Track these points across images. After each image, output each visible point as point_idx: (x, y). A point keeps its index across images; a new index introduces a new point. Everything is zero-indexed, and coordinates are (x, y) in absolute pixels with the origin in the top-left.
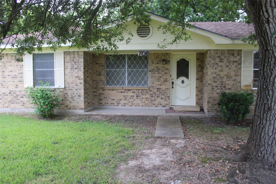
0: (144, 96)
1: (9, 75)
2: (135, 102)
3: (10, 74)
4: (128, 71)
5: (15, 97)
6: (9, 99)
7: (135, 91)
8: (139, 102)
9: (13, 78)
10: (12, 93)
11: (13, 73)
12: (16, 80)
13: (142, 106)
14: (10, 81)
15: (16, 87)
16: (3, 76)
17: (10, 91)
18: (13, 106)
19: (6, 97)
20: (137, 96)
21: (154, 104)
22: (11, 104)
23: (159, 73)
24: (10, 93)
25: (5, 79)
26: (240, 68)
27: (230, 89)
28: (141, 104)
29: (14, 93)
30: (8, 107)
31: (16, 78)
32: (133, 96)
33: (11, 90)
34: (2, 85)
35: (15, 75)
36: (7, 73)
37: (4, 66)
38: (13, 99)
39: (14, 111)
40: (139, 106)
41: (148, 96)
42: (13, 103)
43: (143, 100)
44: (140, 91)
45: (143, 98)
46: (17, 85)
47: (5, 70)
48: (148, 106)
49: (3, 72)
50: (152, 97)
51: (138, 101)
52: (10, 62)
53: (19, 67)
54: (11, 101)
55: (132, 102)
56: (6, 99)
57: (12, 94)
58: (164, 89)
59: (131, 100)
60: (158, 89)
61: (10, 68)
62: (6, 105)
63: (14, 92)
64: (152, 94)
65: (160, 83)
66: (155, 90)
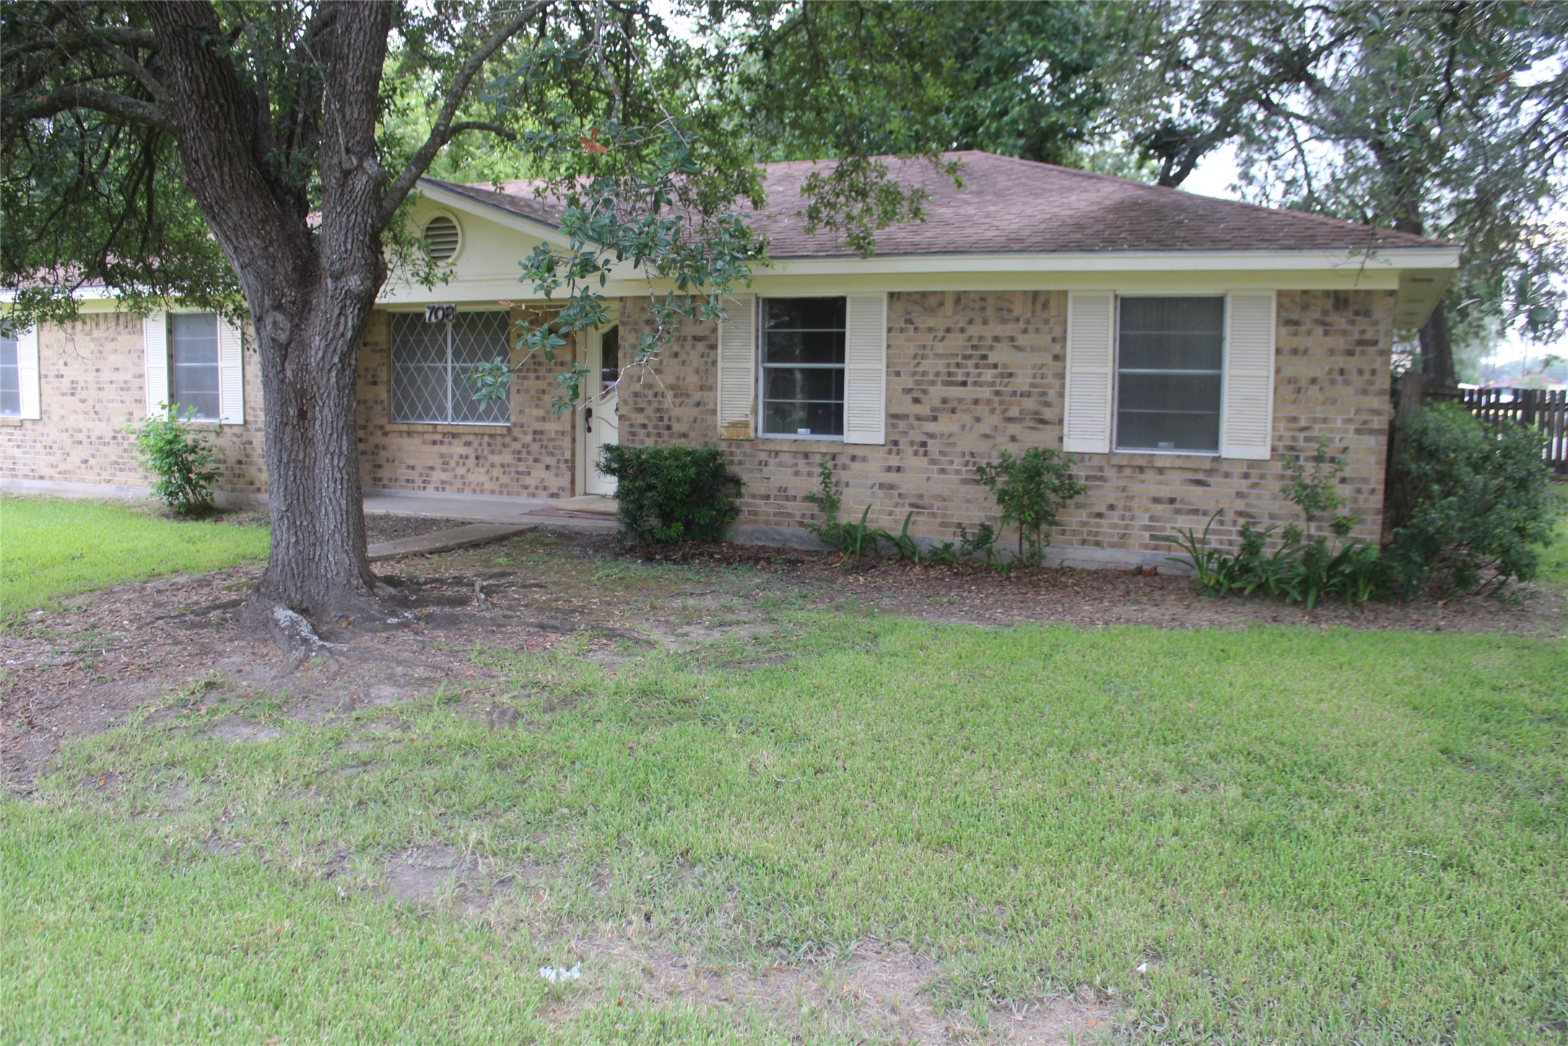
0: (496, 459)
1: (111, 382)
2: (471, 478)
3: (114, 376)
4: (453, 368)
5: (125, 450)
6: (113, 458)
7: (471, 438)
8: (484, 478)
9: (122, 389)
10: (119, 436)
11: (122, 376)
12: (129, 397)
13: (493, 492)
14: (113, 401)
15: (129, 420)
16: (98, 383)
17: (115, 431)
18: (121, 477)
19: (106, 450)
20: (477, 458)
21: (526, 487)
22: (118, 473)
23: (538, 378)
24: (114, 438)
25: (102, 395)
26: (714, 363)
27: (685, 435)
28: (488, 485)
29: (123, 438)
30: (109, 481)
31: (128, 389)
32: (467, 457)
33: (118, 428)
34: (96, 413)
35: (125, 382)
36: (106, 376)
37: (100, 352)
38: (122, 457)
39: (123, 494)
40: (482, 491)
41: (508, 458)
42: (121, 470)
43: (495, 472)
44: (486, 438)
45: (492, 465)
46: (131, 414)
47: (101, 365)
48: (509, 493)
49: (98, 370)
50: (519, 460)
51: (479, 475)
52: (113, 340)
53: (136, 355)
54: (118, 463)
55: (462, 477)
56: (106, 456)
57: (120, 440)
58: (553, 435)
59: (461, 471)
60: (535, 432)
61: (114, 359)
62: (106, 475)
63: (123, 434)
64: (519, 452)
65: (541, 413)
66: (529, 438)
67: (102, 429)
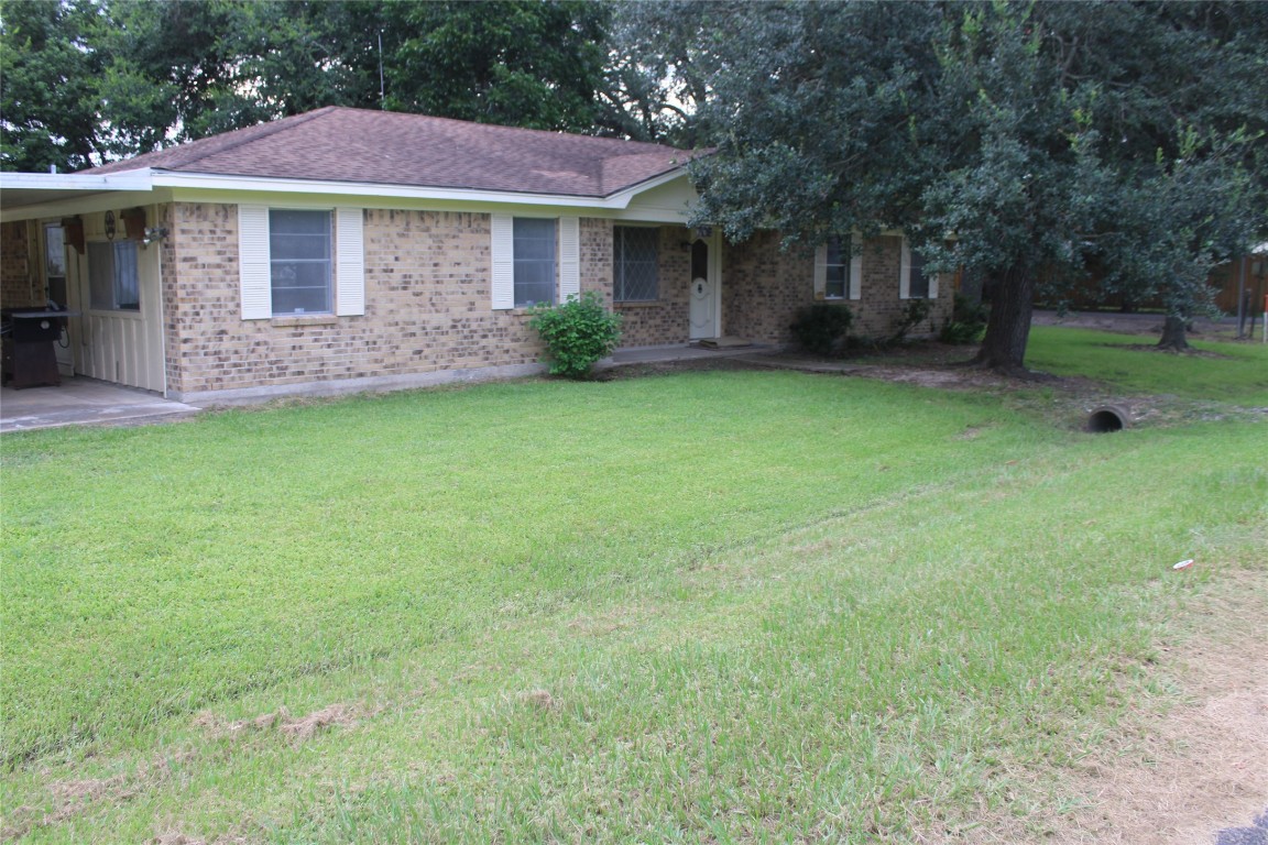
0: (651, 322)
1: (451, 276)
2: (638, 336)
3: (455, 270)
4: (625, 265)
5: (465, 337)
6: (452, 345)
7: (638, 310)
8: (645, 335)
9: (463, 282)
10: (459, 325)
11: (462, 270)
12: (470, 289)
13: (650, 344)
14: (453, 293)
15: (470, 310)
16: (435, 276)
17: (454, 320)
18: (460, 362)
19: (443, 339)
20: (642, 323)
21: (667, 338)
22: (457, 359)
23: (674, 271)
24: (454, 327)
25: (440, 288)
26: (813, 264)
27: (802, 300)
28: (649, 340)
29: (464, 326)
30: (446, 368)
31: (470, 282)
32: (636, 323)
33: (457, 317)
34: (433, 305)
35: (467, 275)
36: (445, 270)
37: (440, 248)
38: (462, 344)
39: (463, 377)
40: (645, 344)
41: (658, 321)
42: (460, 356)
43: (652, 331)
44: (647, 310)
45: (650, 327)
46: (472, 304)
47: (440, 259)
48: (659, 343)
49: (436, 265)
50: (665, 322)
51: (643, 334)
52: (454, 237)
53: (479, 251)
54: (457, 350)
55: (633, 336)
56: (444, 344)
57: (460, 328)
58: (681, 305)
59: (632, 332)
60: (673, 304)
61: (454, 255)
62: (442, 362)
63: (464, 322)
64: (664, 317)
65: (675, 292)
66: (669, 308)
67: (443, 320)
